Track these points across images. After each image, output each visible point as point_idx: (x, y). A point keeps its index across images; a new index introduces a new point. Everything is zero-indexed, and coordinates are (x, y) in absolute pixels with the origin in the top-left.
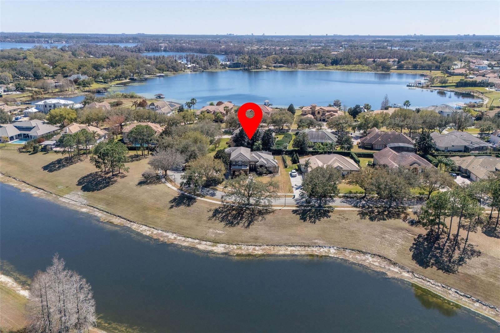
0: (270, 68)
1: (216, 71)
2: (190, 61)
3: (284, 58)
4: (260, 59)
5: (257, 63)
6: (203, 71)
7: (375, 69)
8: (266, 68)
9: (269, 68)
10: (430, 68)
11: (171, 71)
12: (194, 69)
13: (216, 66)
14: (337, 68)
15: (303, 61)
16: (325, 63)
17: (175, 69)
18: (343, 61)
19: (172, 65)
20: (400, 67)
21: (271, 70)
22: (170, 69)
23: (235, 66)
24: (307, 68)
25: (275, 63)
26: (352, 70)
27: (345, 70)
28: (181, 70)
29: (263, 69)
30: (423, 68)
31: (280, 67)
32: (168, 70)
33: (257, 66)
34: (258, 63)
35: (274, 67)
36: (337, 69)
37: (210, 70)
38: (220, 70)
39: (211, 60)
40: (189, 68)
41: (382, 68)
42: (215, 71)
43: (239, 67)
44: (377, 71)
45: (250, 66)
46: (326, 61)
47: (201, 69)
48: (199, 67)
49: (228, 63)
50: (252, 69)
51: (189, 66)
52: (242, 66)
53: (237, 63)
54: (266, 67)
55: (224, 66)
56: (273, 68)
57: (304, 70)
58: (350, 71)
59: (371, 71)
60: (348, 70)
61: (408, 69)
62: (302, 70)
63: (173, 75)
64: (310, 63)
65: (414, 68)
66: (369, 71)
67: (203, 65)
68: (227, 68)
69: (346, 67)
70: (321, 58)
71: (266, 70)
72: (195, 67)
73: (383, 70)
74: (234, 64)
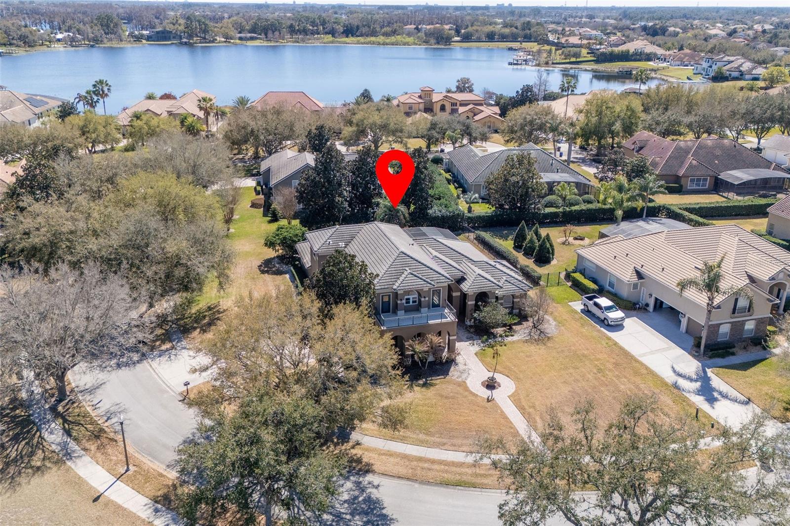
0: (232, 41)
1: (122, 46)
2: (60, 29)
3: (255, 24)
4: (211, 24)
5: (205, 31)
6: (92, 46)
7: (426, 42)
8: (225, 42)
9: (229, 42)
10: (514, 38)
11: (17, 46)
12: (72, 42)
13: (120, 36)
14: (358, 41)
15: (292, 30)
16: (333, 33)
17: (27, 42)
18: (364, 30)
19: (20, 33)
20: (467, 38)
21: (236, 44)
22: (15, 42)
23: (162, 37)
24: (303, 41)
25: (240, 33)
26: (387, 44)
27: (374, 43)
28: (42, 45)
29: (219, 42)
30: (503, 38)
31: (252, 39)
32: (11, 44)
33: (205, 38)
34: (208, 32)
35: (241, 39)
36: (358, 43)
37: (108, 45)
38: (129, 45)
39: (108, 26)
40: (59, 40)
41: (437, 39)
42: (119, 46)
43: (169, 39)
44: (431, 45)
45: (190, 36)
46: (333, 28)
47: (87, 43)
48: (84, 39)
49: (145, 32)
50: (196, 43)
51: (60, 36)
52: (174, 38)
53: (163, 32)
54: (223, 39)
55: (138, 39)
56: (238, 41)
57: (298, 44)
58: (383, 44)
59: (420, 45)
60: (379, 44)
61: (479, 40)
62: (295, 44)
63: (24, 53)
64: (305, 32)
65: (489, 38)
66: (416, 44)
67: (91, 35)
68: (144, 41)
69: (373, 39)
70: (324, 23)
71: (225, 44)
72: (73, 40)
73: (438, 43)
74: (158, 32)
